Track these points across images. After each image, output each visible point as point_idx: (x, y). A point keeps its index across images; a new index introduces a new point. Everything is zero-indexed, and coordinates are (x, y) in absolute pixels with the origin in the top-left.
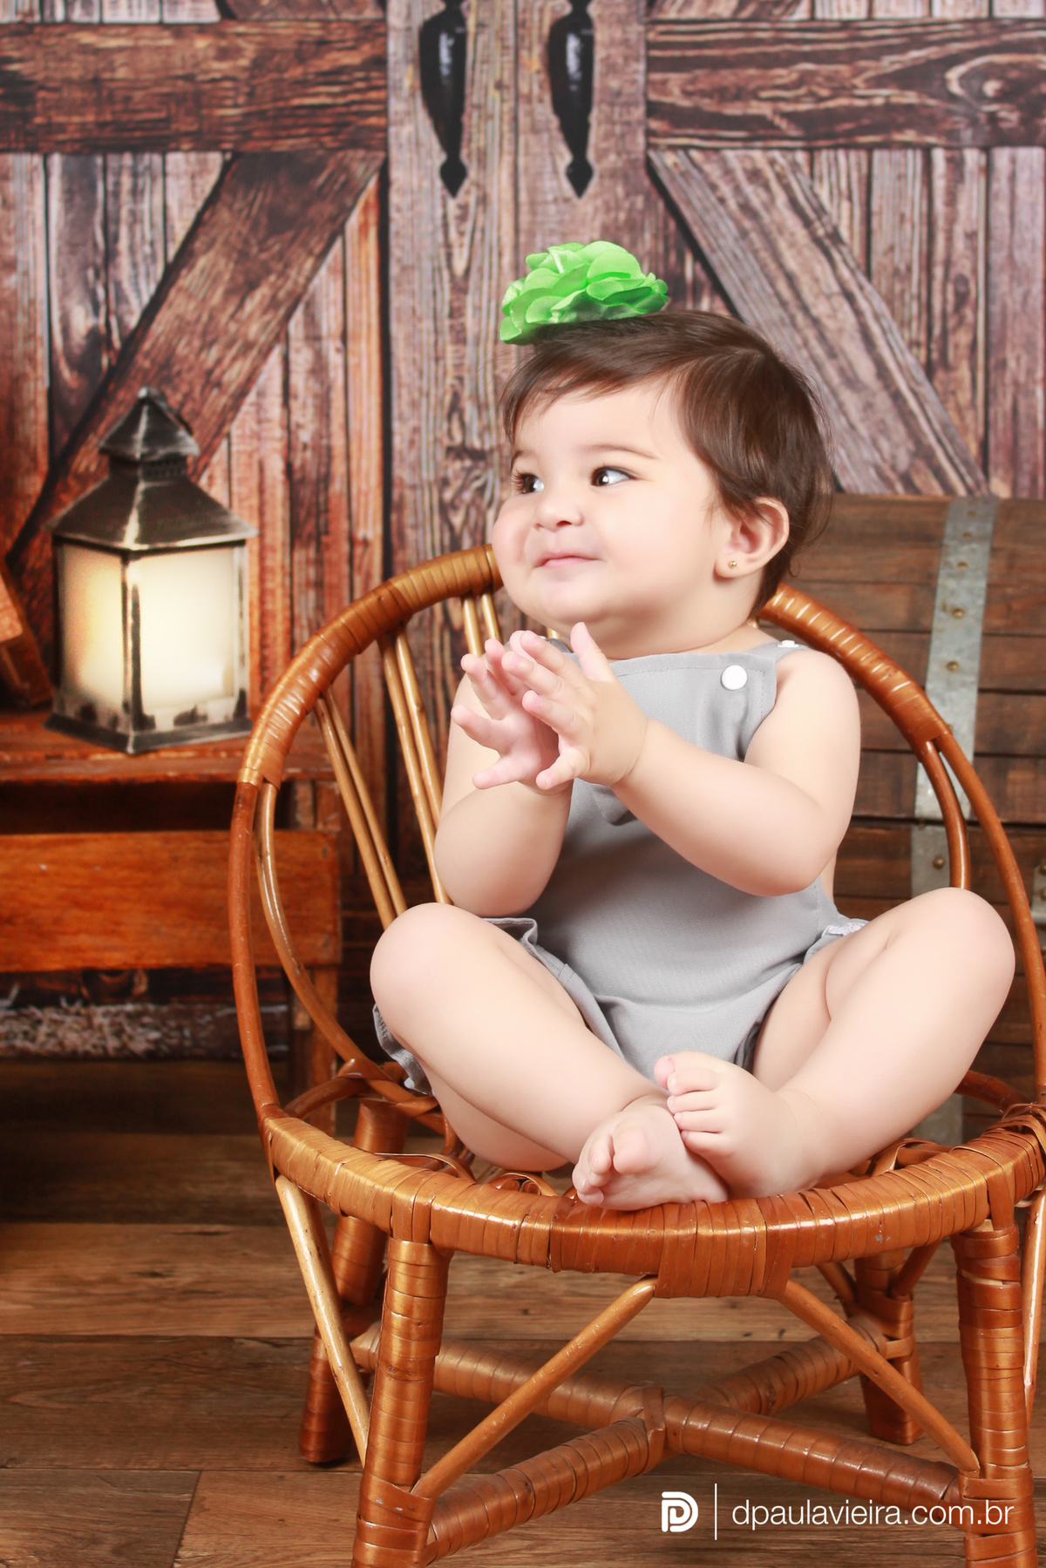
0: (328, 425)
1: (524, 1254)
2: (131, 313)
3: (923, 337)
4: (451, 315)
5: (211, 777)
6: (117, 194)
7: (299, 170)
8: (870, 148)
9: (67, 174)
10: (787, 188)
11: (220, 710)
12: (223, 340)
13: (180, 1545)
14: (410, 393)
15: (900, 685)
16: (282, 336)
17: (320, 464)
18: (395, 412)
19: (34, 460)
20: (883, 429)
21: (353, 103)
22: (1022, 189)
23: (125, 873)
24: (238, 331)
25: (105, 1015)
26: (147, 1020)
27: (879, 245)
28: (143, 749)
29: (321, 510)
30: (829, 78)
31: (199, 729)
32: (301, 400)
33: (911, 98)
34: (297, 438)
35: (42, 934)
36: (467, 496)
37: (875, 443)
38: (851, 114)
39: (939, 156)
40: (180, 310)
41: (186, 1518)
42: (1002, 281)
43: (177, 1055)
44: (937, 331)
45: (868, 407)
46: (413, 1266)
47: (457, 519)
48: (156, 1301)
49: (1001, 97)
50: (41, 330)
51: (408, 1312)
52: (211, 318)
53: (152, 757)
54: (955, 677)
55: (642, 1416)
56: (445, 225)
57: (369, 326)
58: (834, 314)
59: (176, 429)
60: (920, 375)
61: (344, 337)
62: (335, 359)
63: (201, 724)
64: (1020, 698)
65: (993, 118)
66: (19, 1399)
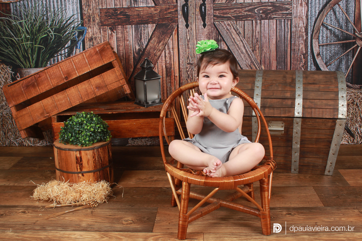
0: (171, 61)
1: (201, 184)
2: (144, 46)
3: (252, 46)
4: (187, 45)
6: (142, 30)
7: (166, 26)
8: (244, 21)
9: (135, 27)
10: (233, 26)
11: (157, 101)
13: (155, 218)
14: (182, 56)
15: (251, 100)
16: (164, 49)
17: (170, 66)
18: (180, 59)
19: (132, 66)
20: (247, 59)
21: (173, 16)
22: (265, 26)
23: (145, 124)
24: (158, 48)
25: (144, 140)
26: (149, 141)
27: (246, 34)
28: (147, 107)
29: (170, 72)
30: (238, 11)
32: (167, 57)
33: (250, 13)
34: (167, 62)
35: (135, 132)
36: (190, 70)
38: (242, 16)
39: (254, 21)
40: (151, 45)
41: (156, 214)
42: (263, 38)
43: (153, 145)
45: (245, 56)
46: (186, 186)
47: (189, 73)
48: (152, 182)
49: (262, 13)
50: (132, 49)
51: (185, 192)
52: (155, 46)
53: (149, 108)
54: (258, 96)
55: (217, 202)
56: (186, 33)
57: (176, 47)
58: (240, 44)
59: (150, 63)
60: (252, 52)
61: (173, 49)
62: (172, 52)
63: (155, 103)
64: (267, 99)
65: (261, 16)
66: (134, 197)
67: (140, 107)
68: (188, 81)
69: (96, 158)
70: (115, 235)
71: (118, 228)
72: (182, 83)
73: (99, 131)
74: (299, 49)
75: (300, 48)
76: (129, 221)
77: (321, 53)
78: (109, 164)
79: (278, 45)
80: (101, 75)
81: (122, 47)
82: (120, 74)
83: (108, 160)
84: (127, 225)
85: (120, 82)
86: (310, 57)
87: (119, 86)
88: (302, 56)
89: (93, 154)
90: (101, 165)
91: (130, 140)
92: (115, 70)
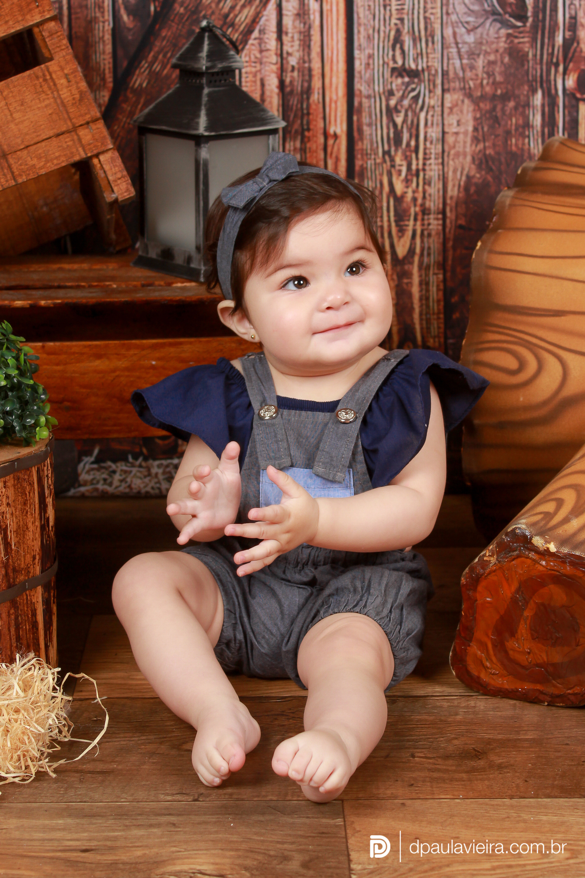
0: (309, 54)
14: (366, 30)
17: (303, 81)
18: (356, 44)
19: (103, 79)
29: (305, 113)
32: (290, 35)
34: (288, 63)
36: (406, 103)
41: (346, 838)
47: (399, 120)
59: (228, 50)
62: (314, 6)
67: (169, 279)
68: (392, 160)
72: (363, 169)
78: (42, 571)
82: (81, 93)
83: (37, 545)
85: (80, 140)
87: (77, 158)
90: (6, 573)
91: (87, 467)
92: (50, 74)
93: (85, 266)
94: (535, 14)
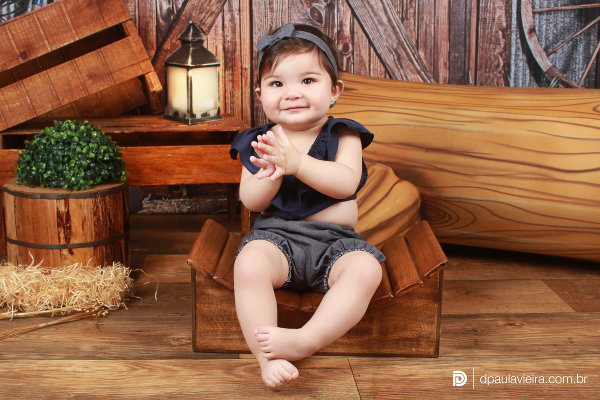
0: (235, 36)
2: (179, 4)
3: (401, 11)
4: (269, 4)
5: (215, 130)
11: (213, 113)
12: (205, 11)
14: (258, 26)
16: (222, 10)
17: (232, 47)
18: (254, 32)
19: (152, 46)
20: (390, 37)
23: (192, 157)
24: (209, 8)
25: (175, 202)
26: (186, 203)
28: (193, 123)
29: (233, 60)
31: (208, 118)
32: (227, 28)
34: (226, 39)
35: (169, 174)
37: (387, 40)
40: (193, 3)
43: (195, 213)
44: (405, 9)
45: (386, 30)
50: (154, 9)
52: (202, 5)
53: (196, 125)
57: (246, 7)
58: (377, 5)
59: (200, 32)
60: (400, 22)
61: (239, 10)
62: (237, 17)
63: (208, 117)
66: (181, 298)
67: (177, 123)
69: (99, 216)
70: (161, 365)
71: (164, 353)
73: (105, 158)
74: (494, 19)
75: (496, 17)
76: (184, 340)
77: (537, 29)
78: (124, 232)
79: (453, 9)
80: (99, 50)
81: (133, 5)
82: (141, 49)
83: (122, 222)
84: (182, 347)
85: (140, 67)
86: (516, 35)
87: (139, 74)
88: (500, 33)
89: (94, 206)
90: (110, 233)
91: (146, 202)
92: (129, 41)
93: (144, 119)
94: (326, 20)
